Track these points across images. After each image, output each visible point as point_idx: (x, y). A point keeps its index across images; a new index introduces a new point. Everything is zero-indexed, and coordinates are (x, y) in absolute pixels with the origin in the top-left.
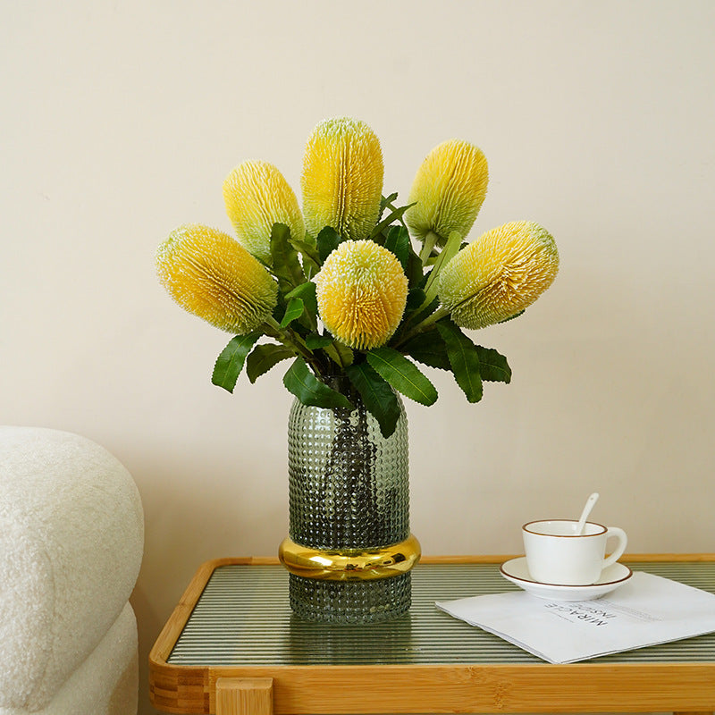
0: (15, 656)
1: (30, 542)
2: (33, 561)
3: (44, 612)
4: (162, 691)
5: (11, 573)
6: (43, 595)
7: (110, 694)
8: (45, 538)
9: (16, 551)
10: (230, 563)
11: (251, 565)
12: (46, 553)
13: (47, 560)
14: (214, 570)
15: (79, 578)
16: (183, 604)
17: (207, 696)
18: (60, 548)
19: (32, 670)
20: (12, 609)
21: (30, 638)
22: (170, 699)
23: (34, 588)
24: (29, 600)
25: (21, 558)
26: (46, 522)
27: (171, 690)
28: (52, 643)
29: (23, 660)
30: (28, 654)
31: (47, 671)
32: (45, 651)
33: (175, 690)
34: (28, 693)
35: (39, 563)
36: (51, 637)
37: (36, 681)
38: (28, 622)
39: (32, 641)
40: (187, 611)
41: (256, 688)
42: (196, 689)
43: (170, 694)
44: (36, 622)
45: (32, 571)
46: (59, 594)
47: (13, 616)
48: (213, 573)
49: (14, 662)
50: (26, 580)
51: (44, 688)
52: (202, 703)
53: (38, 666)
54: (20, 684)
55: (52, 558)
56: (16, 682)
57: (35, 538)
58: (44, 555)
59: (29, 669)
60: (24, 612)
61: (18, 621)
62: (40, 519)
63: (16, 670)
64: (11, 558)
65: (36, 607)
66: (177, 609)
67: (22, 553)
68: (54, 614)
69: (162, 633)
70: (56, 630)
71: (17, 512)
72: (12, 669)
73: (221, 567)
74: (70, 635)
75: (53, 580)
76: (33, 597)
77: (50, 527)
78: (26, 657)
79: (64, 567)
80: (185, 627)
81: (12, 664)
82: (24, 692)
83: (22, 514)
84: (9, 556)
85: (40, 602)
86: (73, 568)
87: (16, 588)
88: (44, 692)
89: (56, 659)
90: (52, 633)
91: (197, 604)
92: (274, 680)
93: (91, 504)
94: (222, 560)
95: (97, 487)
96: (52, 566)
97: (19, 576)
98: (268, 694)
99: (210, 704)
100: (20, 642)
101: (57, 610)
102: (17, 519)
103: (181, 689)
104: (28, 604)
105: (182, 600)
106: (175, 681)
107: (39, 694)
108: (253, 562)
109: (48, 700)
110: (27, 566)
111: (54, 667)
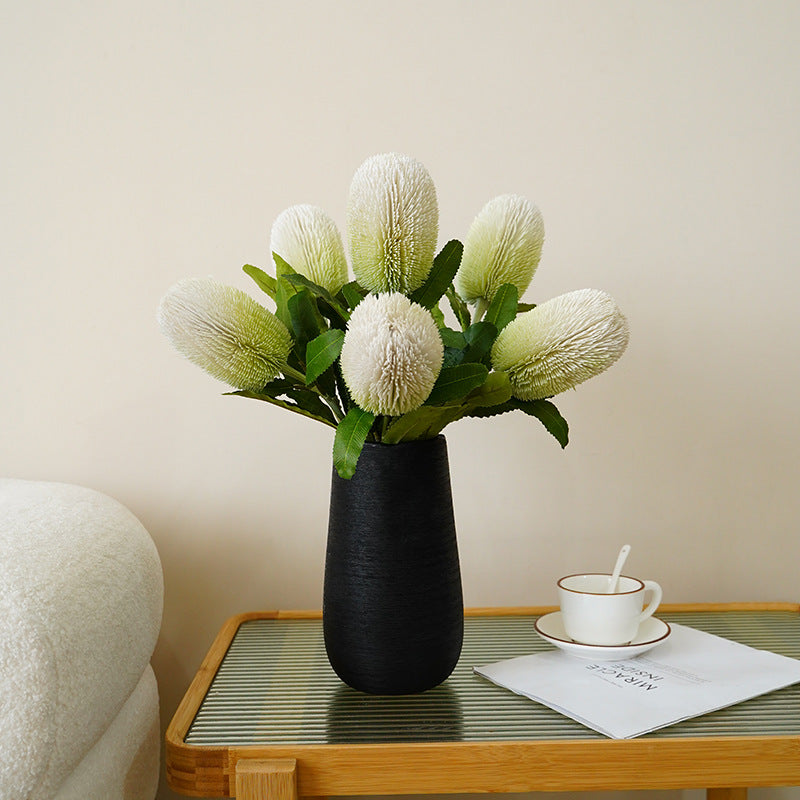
0: (14, 751)
1: (29, 627)
2: (32, 648)
3: (45, 702)
4: (179, 772)
5: (8, 661)
6: (45, 684)
7: (125, 772)
8: (46, 622)
9: (13, 637)
10: (256, 617)
11: (277, 619)
12: (48, 638)
13: (48, 646)
14: (240, 626)
15: (85, 662)
16: (205, 669)
17: (226, 779)
18: (62, 632)
19: (34, 765)
20: (10, 701)
21: (30, 731)
22: (187, 781)
23: (35, 677)
24: (28, 691)
25: (19, 645)
26: (48, 603)
27: (188, 772)
28: (56, 735)
29: (23, 754)
30: (29, 748)
31: (51, 764)
32: (48, 743)
33: (193, 772)
34: (30, 789)
35: (40, 649)
36: (54, 727)
37: (38, 776)
38: (28, 714)
39: (32, 734)
40: (209, 676)
41: (278, 771)
42: (216, 771)
43: (187, 776)
44: (37, 714)
45: (31, 659)
46: (61, 682)
47: (11, 708)
48: (238, 629)
49: (14, 757)
50: (26, 668)
51: (47, 782)
52: (221, 786)
53: (40, 761)
54: (21, 781)
55: (54, 644)
56: (16, 778)
57: (35, 622)
58: (44, 641)
59: (30, 764)
60: (24, 703)
61: (17, 713)
62: (41, 600)
63: (15, 766)
64: (8, 645)
65: (36, 698)
66: (198, 676)
67: (21, 639)
68: (58, 704)
69: (181, 705)
70: (59, 721)
71: (16, 593)
72: (12, 764)
73: (246, 622)
74: (76, 724)
75: (55, 668)
76: (33, 687)
77: (52, 608)
78: (26, 751)
79: (67, 652)
80: (206, 696)
81: (11, 759)
82: (25, 789)
83: (21, 595)
84: (6, 644)
85: (41, 692)
86: (77, 652)
87: (14, 678)
88: (47, 787)
89: (61, 752)
90: (56, 725)
91: (220, 667)
92: (298, 761)
93: (100, 578)
94: (248, 615)
95: (108, 557)
96: (54, 652)
97: (17, 664)
98: (291, 777)
99: (230, 787)
100: (19, 736)
101: (60, 699)
102: (16, 603)
103: (199, 771)
104: (28, 694)
105: (204, 664)
106: (192, 763)
107: (42, 789)
108: (280, 616)
109: (53, 793)
110: (26, 653)
111: (59, 759)
